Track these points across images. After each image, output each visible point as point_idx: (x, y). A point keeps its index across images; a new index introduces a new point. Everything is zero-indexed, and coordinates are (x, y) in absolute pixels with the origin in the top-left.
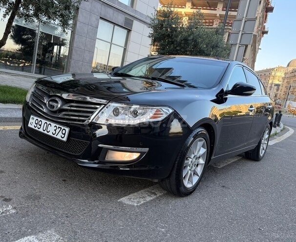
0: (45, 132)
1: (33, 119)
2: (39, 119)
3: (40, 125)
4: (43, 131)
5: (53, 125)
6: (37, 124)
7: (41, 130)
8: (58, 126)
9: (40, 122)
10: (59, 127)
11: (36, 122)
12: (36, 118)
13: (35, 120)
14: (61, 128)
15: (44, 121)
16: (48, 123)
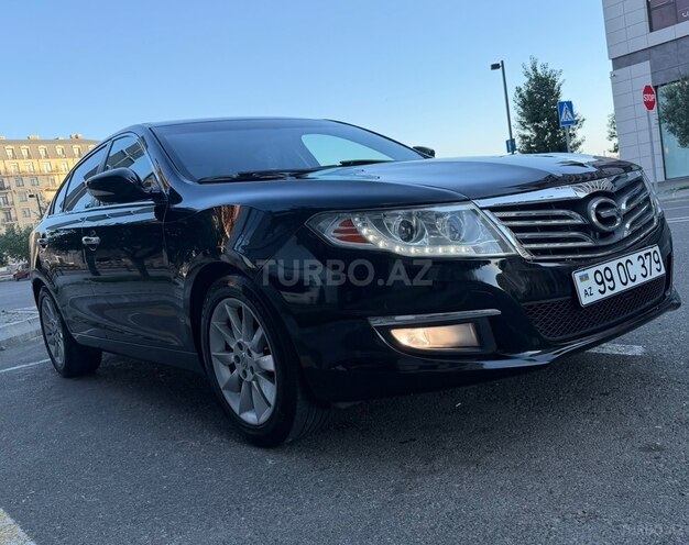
0: (631, 285)
1: (586, 277)
2: (601, 268)
3: (612, 279)
4: (624, 288)
5: (633, 257)
6: (602, 282)
7: (620, 288)
8: (642, 253)
9: (607, 271)
10: (646, 255)
11: (600, 281)
12: (590, 272)
13: (591, 276)
14: (649, 254)
15: (612, 265)
16: (623, 261)
